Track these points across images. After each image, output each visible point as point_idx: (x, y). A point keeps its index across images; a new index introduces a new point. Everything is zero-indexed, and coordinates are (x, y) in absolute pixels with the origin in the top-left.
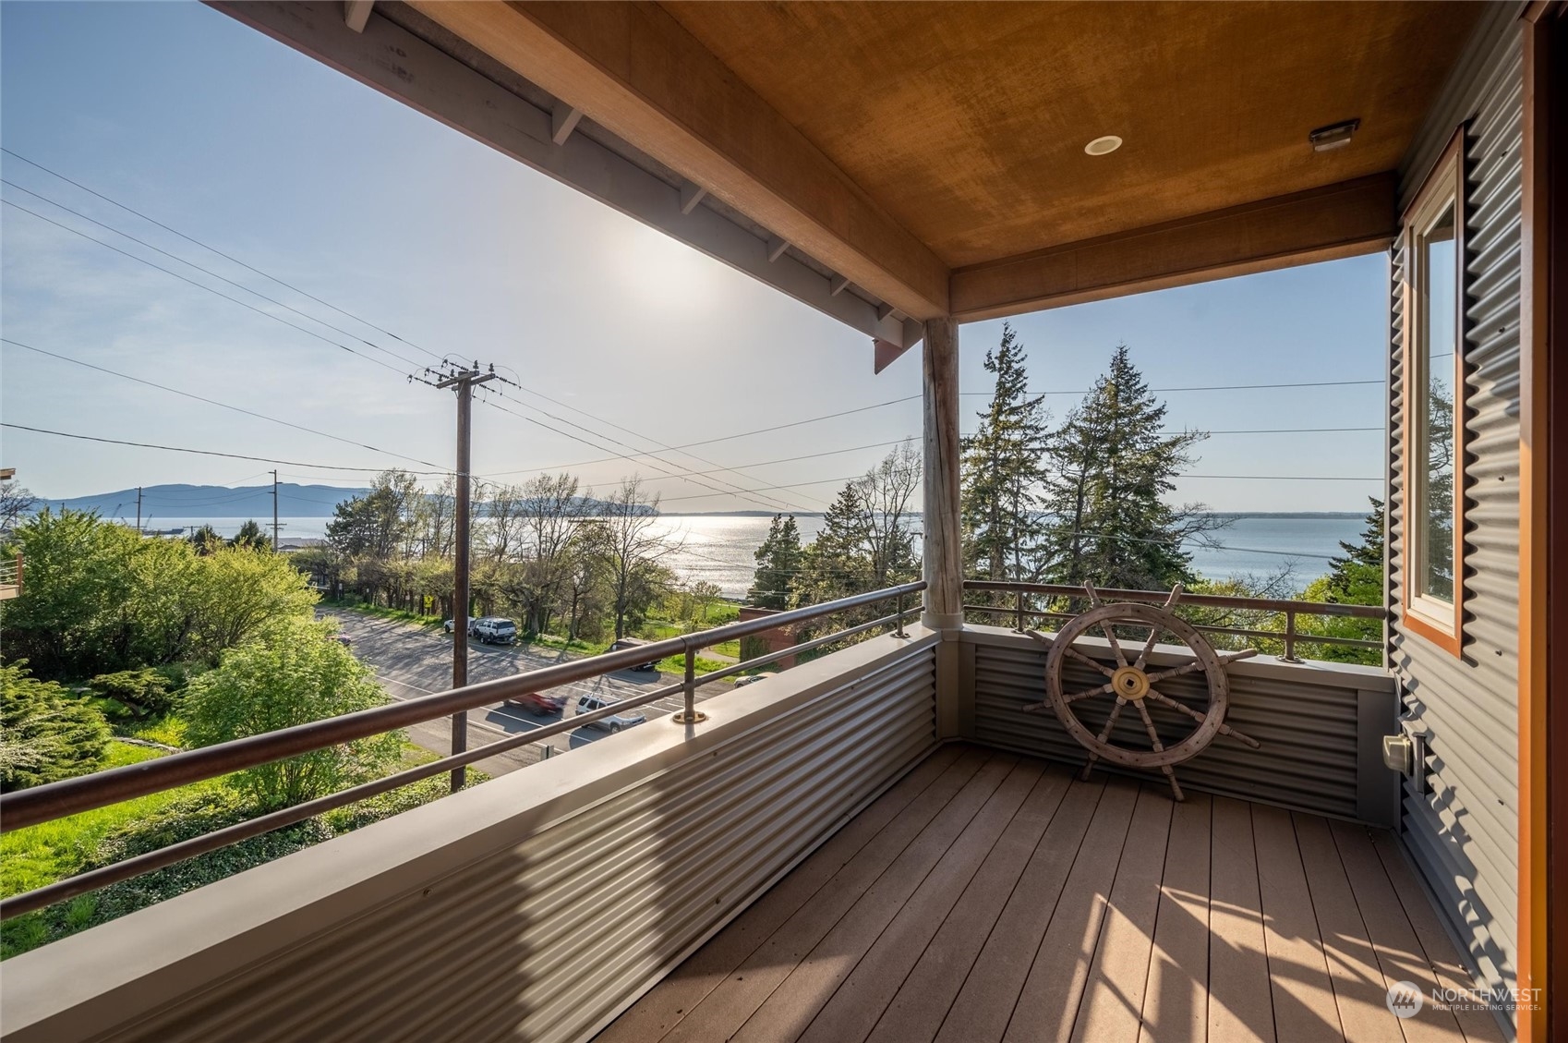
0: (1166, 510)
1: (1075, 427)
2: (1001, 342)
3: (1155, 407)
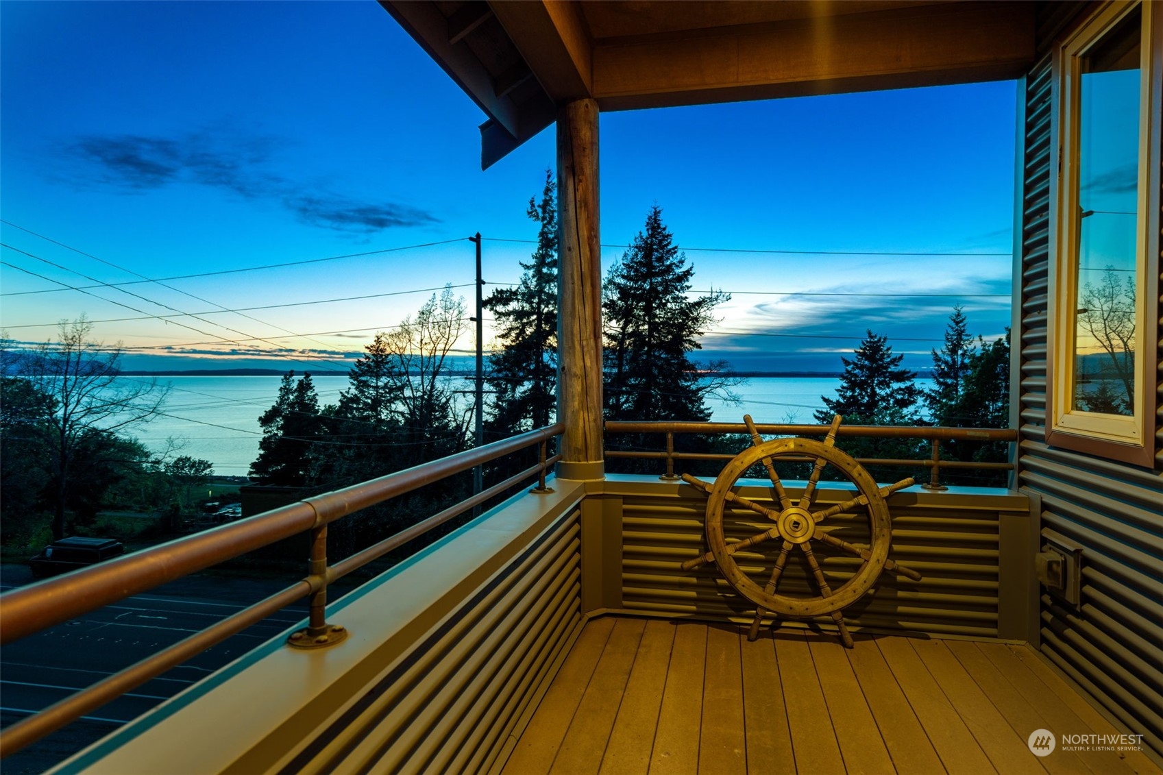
0: (692, 367)
1: (615, 284)
2: (544, 189)
3: (685, 268)
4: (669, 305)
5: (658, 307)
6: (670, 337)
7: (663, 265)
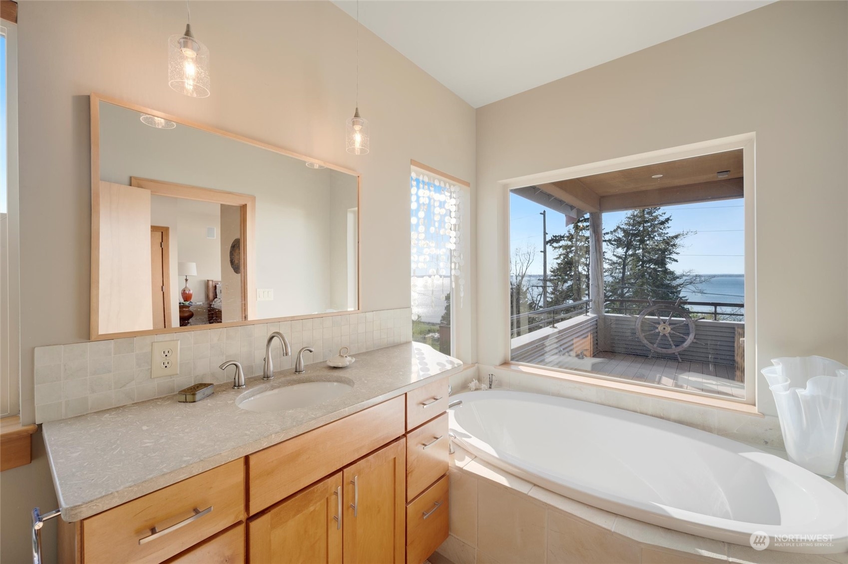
0: (672, 273)
1: (621, 228)
4: (656, 238)
5: (649, 240)
6: (657, 256)
7: (652, 216)
